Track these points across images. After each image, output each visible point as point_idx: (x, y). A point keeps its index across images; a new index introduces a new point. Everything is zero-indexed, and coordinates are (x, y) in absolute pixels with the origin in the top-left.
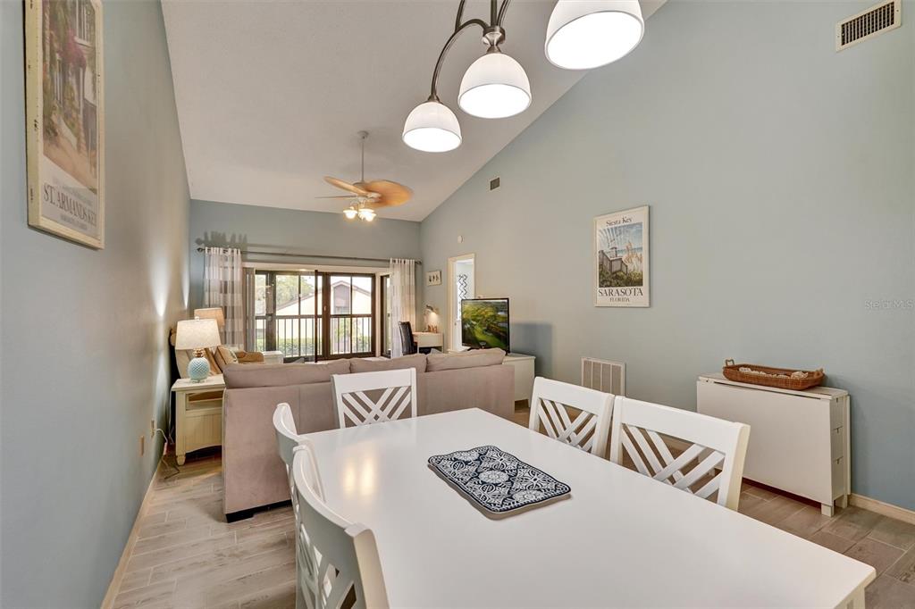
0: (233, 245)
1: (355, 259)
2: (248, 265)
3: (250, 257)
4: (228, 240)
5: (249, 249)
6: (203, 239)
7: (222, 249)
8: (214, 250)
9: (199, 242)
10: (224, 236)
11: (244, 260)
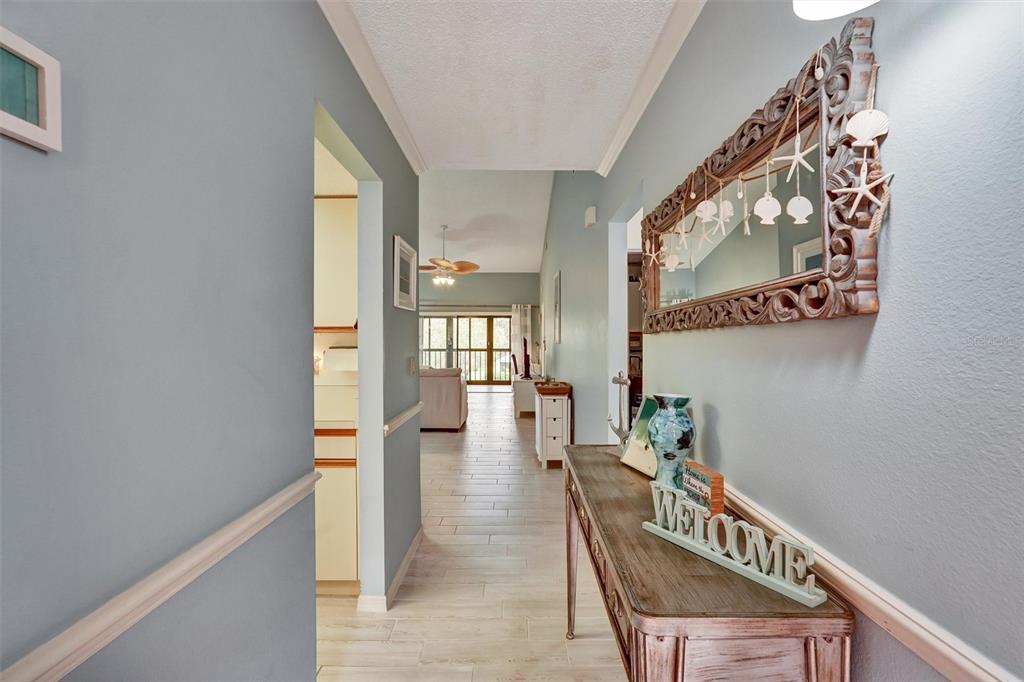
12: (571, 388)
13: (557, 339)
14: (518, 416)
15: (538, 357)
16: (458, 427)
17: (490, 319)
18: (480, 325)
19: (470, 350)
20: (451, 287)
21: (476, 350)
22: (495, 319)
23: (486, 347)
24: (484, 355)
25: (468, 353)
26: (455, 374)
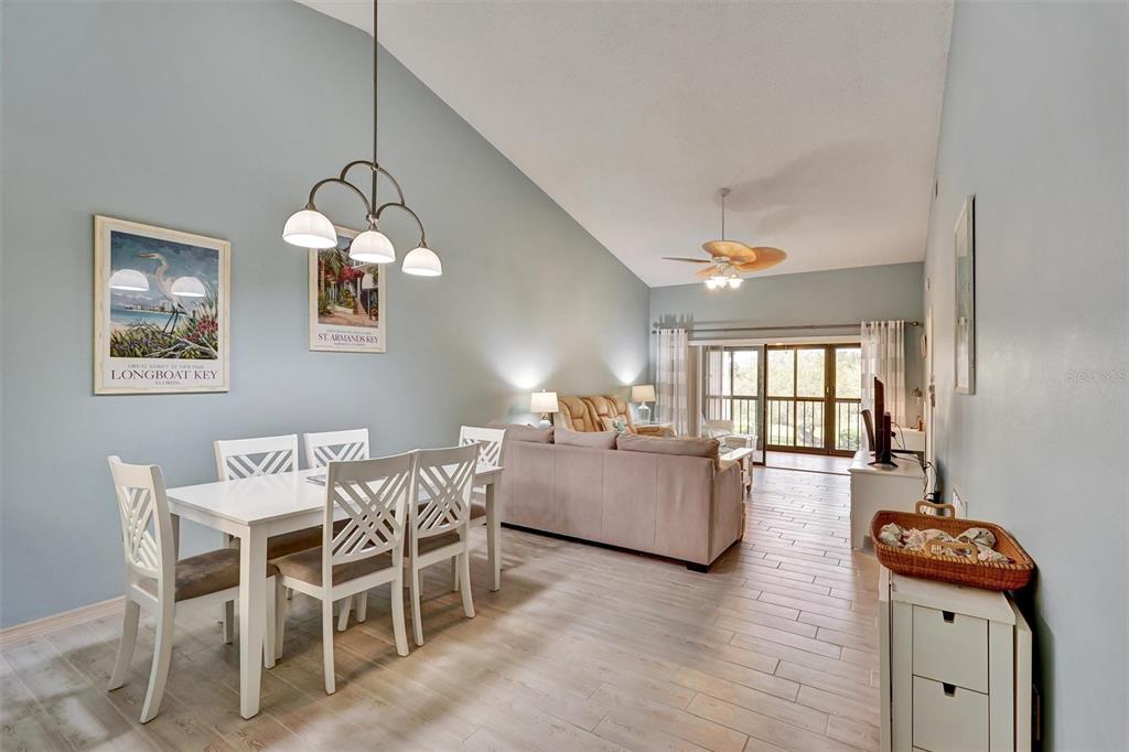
0: (682, 325)
1: (812, 327)
2: (693, 343)
3: (696, 335)
4: (678, 320)
5: (696, 327)
6: (658, 322)
7: (670, 330)
8: (664, 331)
9: (656, 325)
10: (675, 316)
11: (690, 339)
12: (1033, 574)
13: (964, 384)
14: (861, 543)
15: (920, 416)
16: (705, 562)
17: (830, 349)
18: (813, 360)
19: (796, 399)
20: (736, 293)
21: (804, 400)
22: (838, 351)
23: (822, 395)
24: (819, 408)
25: (792, 403)
26: (703, 450)
